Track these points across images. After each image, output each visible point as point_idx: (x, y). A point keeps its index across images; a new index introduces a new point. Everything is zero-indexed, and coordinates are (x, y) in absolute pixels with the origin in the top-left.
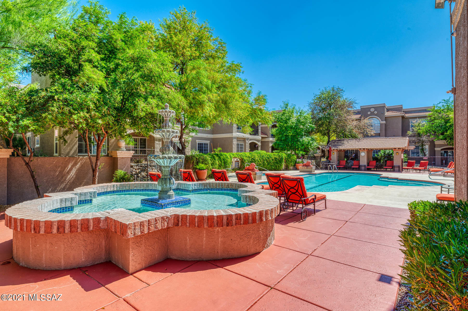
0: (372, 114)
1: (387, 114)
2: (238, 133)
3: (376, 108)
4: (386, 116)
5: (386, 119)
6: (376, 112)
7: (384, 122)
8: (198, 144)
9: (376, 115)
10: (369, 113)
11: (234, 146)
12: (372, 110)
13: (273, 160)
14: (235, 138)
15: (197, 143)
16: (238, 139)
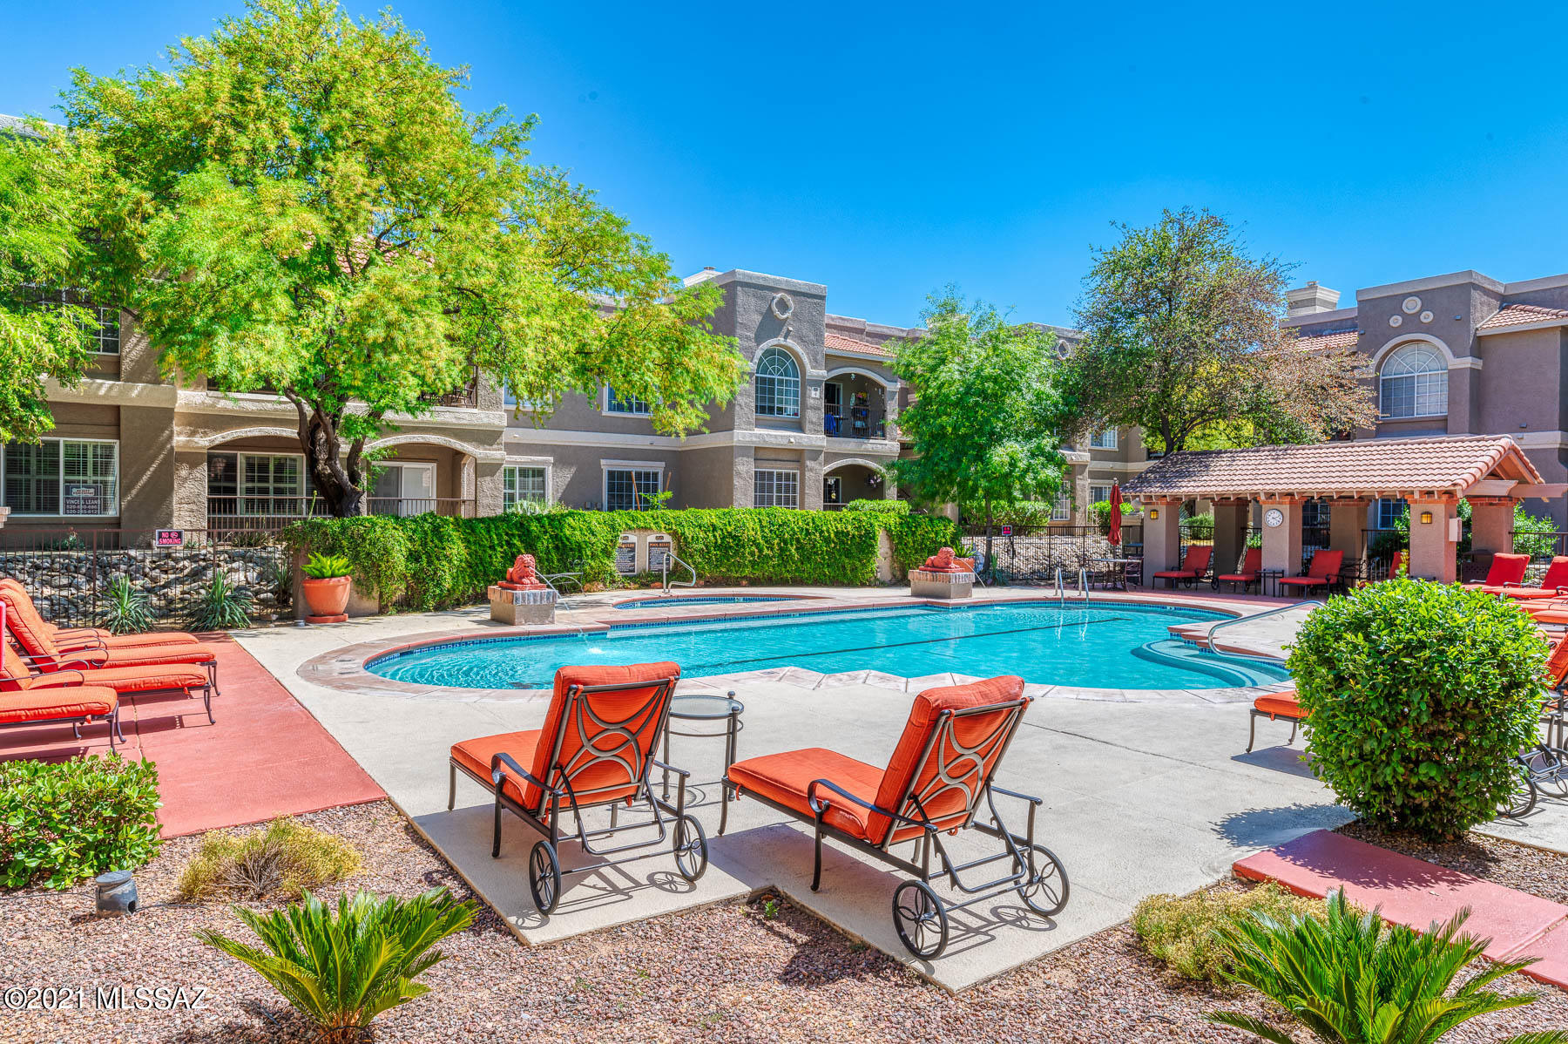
0: (1412, 322)
1: (1490, 321)
2: (758, 431)
3: (1428, 297)
4: (1480, 333)
5: (1480, 346)
6: (1427, 317)
7: (1467, 362)
8: (611, 474)
9: (1427, 329)
10: (1396, 321)
11: (737, 482)
12: (1412, 305)
13: (827, 540)
14: (744, 450)
15: (605, 470)
16: (759, 453)
